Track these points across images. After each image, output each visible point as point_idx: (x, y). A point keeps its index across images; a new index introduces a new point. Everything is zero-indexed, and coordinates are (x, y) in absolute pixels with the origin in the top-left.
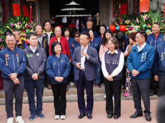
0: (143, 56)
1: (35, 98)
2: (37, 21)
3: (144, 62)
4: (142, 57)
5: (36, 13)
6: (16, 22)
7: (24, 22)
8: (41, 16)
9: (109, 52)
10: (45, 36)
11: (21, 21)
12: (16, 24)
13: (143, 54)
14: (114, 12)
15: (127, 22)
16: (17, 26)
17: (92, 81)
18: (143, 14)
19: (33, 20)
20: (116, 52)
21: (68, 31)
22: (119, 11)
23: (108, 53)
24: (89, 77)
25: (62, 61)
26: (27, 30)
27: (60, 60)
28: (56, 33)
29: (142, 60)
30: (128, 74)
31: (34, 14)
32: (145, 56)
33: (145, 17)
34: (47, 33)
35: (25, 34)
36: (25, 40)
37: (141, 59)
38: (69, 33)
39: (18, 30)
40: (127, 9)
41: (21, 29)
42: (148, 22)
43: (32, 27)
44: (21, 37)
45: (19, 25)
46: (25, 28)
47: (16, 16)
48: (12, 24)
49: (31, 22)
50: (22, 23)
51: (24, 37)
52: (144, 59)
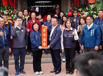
0: (92, 32)
1: (19, 61)
2: (19, 9)
4: (92, 33)
5: (18, 4)
6: (5, 10)
7: (10, 10)
8: (21, 6)
10: (24, 19)
11: (8, 9)
12: (4, 11)
13: (92, 31)
14: (71, 4)
15: (80, 10)
16: (5, 12)
18: (91, 4)
19: (16, 9)
21: (40, 15)
22: (74, 2)
28: (32, 17)
29: (91, 35)
31: (17, 5)
32: (93, 32)
33: (92, 6)
34: (26, 17)
35: (10, 18)
39: (6, 15)
41: (8, 15)
42: (94, 9)
43: (15, 13)
44: (8, 20)
45: (7, 12)
46: (11, 14)
47: (4, 6)
48: (1, 11)
49: (15, 10)
50: (9, 10)
51: (10, 20)
52: (93, 34)
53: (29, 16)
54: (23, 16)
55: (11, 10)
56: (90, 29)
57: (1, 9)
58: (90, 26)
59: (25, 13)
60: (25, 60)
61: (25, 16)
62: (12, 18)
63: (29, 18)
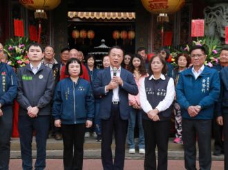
0: (205, 83)
3: (207, 91)
4: (204, 85)
6: (18, 45)
9: (152, 77)
10: (56, 63)
11: (24, 42)
12: (16, 47)
13: (204, 81)
16: (18, 49)
18: (195, 39)
20: (163, 77)
21: (92, 58)
23: (150, 79)
25: (81, 89)
27: (77, 86)
29: (203, 90)
33: (198, 44)
35: (28, 60)
37: (202, 88)
38: (93, 62)
41: (23, 54)
45: (21, 48)
47: (17, 37)
48: (10, 46)
52: (206, 87)
56: (200, 77)
58: (199, 71)
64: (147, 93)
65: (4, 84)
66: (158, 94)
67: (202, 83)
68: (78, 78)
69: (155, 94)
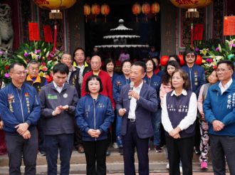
0: (231, 100)
2: (66, 50)
3: (232, 108)
4: (229, 101)
5: (63, 38)
6: (33, 50)
7: (45, 50)
8: (71, 42)
9: (174, 93)
10: (75, 70)
11: (40, 48)
12: (32, 53)
13: (230, 97)
14: (184, 37)
15: (204, 51)
16: (34, 55)
17: (148, 138)
18: (228, 38)
19: (59, 48)
20: (184, 93)
21: (111, 63)
22: (190, 35)
23: (172, 95)
24: (143, 132)
25: (101, 106)
26: (49, 62)
29: (228, 106)
30: (204, 130)
31: (60, 40)
32: (234, 100)
33: (231, 43)
35: (45, 67)
36: (44, 76)
37: (227, 104)
38: (113, 67)
40: (204, 31)
41: (40, 61)
43: (57, 58)
44: (39, 72)
45: (37, 54)
46: (46, 58)
47: (33, 41)
48: (26, 52)
49: (56, 50)
50: (42, 51)
51: (44, 72)
52: (231, 104)
53: (86, 65)
54: (74, 63)
55: (47, 51)
56: (226, 93)
57: (25, 49)
58: (225, 86)
59: (77, 57)
60: (71, 165)
61: (77, 65)
62: (49, 68)
63: (86, 68)
64: (168, 110)
65: (28, 105)
66: (180, 110)
67: (227, 99)
68: (98, 94)
69: (177, 111)
